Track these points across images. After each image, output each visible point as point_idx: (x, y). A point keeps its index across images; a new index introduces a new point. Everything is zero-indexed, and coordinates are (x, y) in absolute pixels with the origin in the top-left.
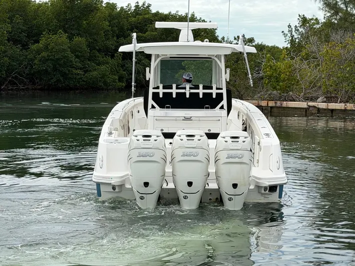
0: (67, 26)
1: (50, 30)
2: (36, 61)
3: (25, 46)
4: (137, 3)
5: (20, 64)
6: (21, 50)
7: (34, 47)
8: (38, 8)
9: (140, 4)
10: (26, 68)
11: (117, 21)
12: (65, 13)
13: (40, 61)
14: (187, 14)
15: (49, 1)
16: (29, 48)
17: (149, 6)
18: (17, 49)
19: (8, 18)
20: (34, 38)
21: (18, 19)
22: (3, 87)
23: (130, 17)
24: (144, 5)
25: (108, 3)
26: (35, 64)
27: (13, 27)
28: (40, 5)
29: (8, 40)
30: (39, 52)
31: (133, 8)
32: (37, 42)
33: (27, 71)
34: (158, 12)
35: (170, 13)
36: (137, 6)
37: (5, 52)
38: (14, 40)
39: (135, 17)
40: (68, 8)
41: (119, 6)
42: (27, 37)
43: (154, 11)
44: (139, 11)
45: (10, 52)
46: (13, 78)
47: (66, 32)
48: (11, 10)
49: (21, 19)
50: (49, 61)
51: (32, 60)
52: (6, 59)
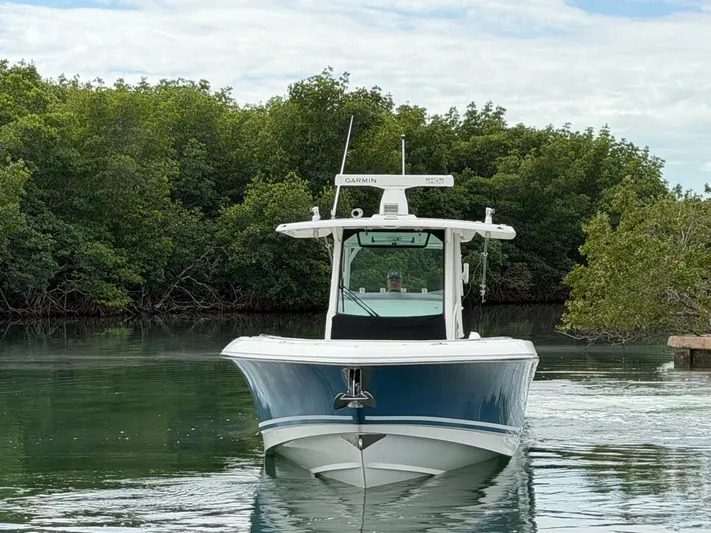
0: (307, 162)
1: (268, 173)
2: (235, 246)
3: (210, 211)
4: (473, 105)
5: (198, 253)
6: (202, 220)
7: (232, 212)
8: (242, 122)
9: (480, 109)
10: (212, 261)
11: (424, 148)
12: (304, 132)
13: (244, 244)
14: (590, 130)
15: (268, 105)
16: (220, 215)
17: (500, 111)
18: (192, 219)
19: (173, 147)
20: (230, 192)
21: (196, 149)
22: (158, 306)
23: (456, 139)
24: (487, 109)
25: (404, 108)
26: (233, 251)
27: (183, 168)
28: (246, 115)
29: (173, 197)
30: (241, 223)
31: (462, 119)
32: (238, 199)
33: (213, 268)
34: (521, 126)
35: (549, 129)
36: (471, 114)
37: (164, 224)
38: (186, 197)
39: (467, 139)
40: (311, 120)
41: (430, 113)
42: (214, 188)
43: (511, 124)
44: (476, 124)
45: (175, 225)
46: (181, 284)
47: (304, 175)
48: (179, 127)
49: (201, 148)
50: (265, 245)
51: (227, 243)
52: (166, 240)
